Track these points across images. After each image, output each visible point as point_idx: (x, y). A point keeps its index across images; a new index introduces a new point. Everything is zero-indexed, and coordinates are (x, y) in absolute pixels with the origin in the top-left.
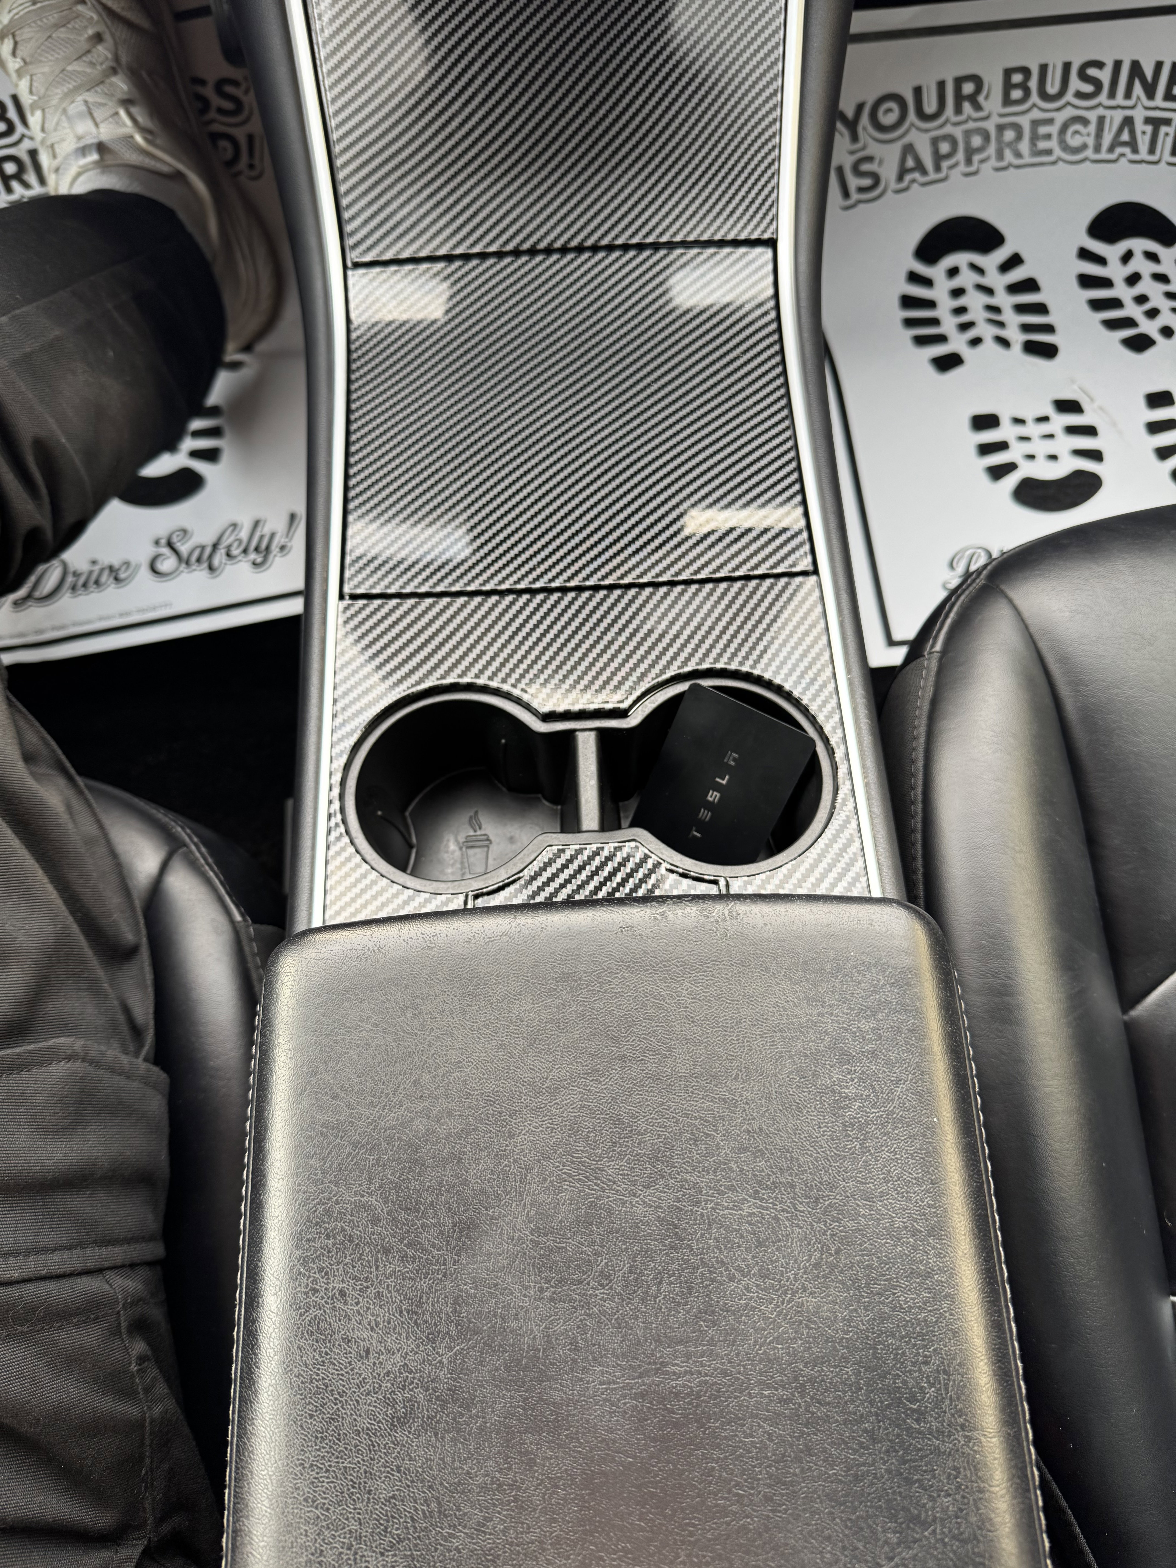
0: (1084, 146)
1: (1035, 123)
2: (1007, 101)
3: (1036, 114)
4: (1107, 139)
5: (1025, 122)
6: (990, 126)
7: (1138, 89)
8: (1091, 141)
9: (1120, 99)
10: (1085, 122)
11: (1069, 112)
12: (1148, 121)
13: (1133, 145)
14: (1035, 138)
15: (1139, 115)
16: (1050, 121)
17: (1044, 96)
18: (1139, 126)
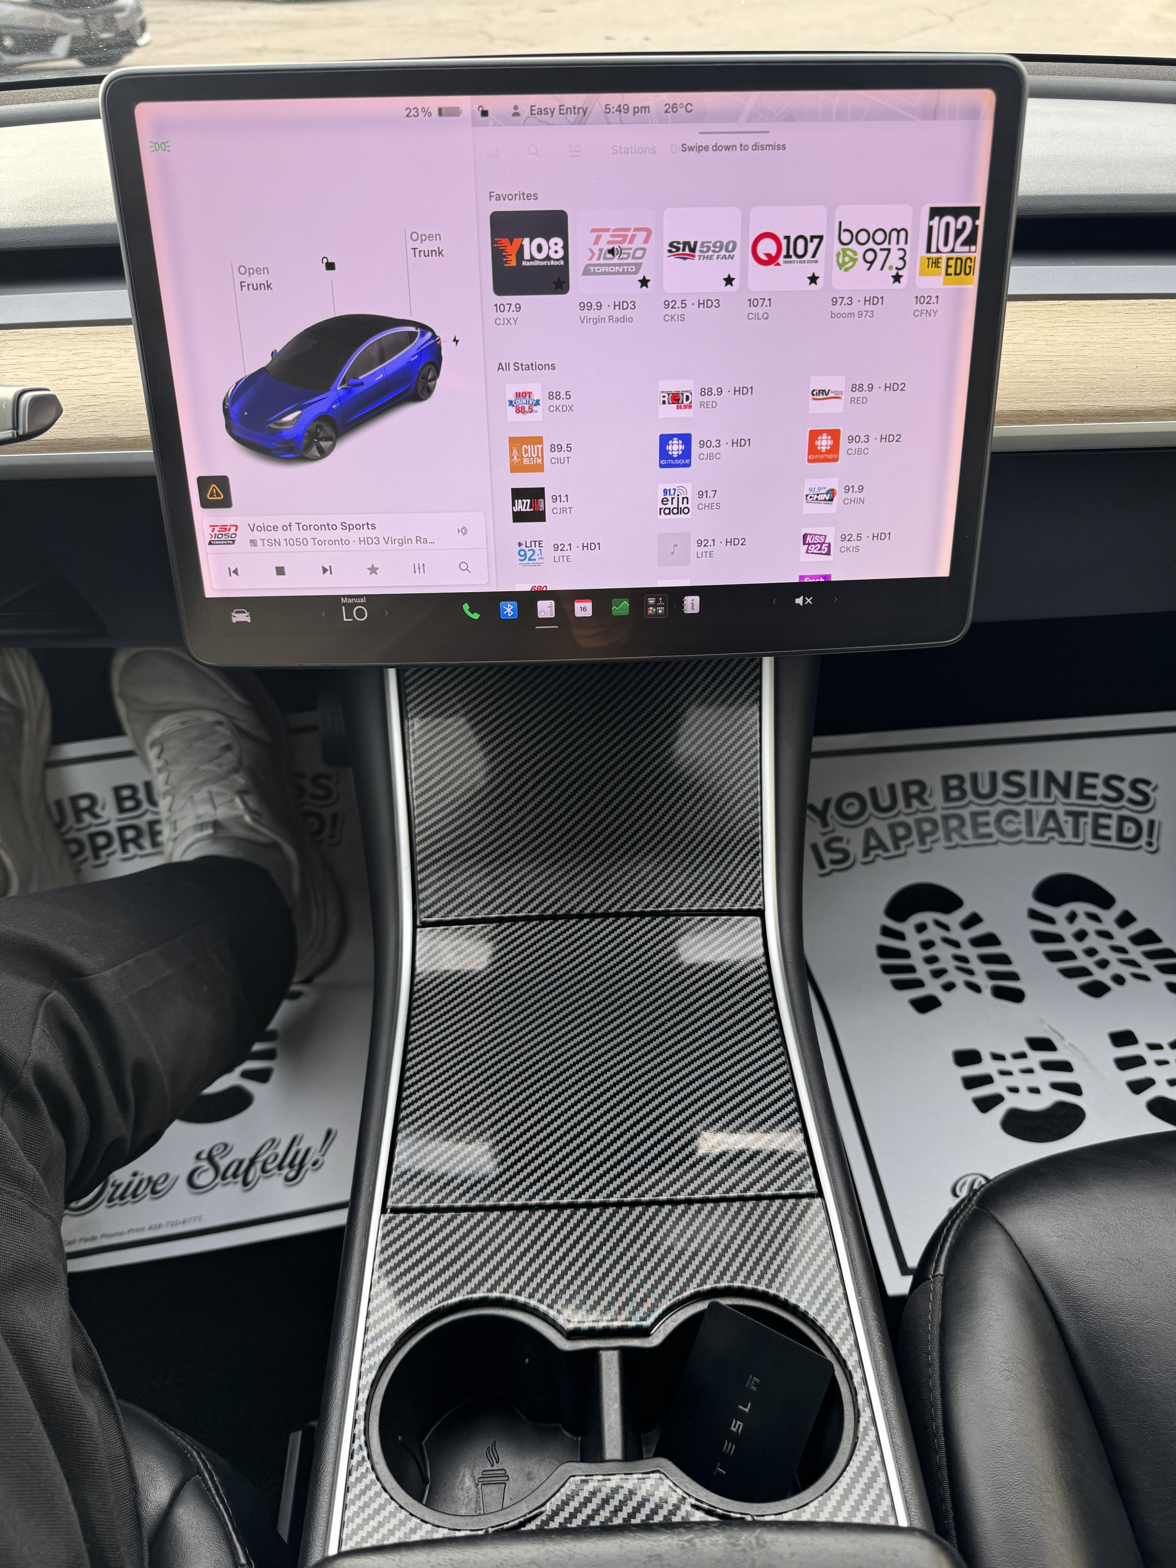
0: (1018, 832)
1: (974, 815)
2: (948, 798)
3: (974, 808)
4: (1037, 826)
5: (965, 813)
6: (937, 816)
7: (1055, 791)
8: (1023, 827)
9: (1041, 798)
10: (1016, 814)
11: (1001, 807)
12: (1068, 813)
13: (1060, 831)
14: (975, 826)
15: (1060, 809)
16: (987, 813)
17: (978, 795)
18: (1062, 818)
